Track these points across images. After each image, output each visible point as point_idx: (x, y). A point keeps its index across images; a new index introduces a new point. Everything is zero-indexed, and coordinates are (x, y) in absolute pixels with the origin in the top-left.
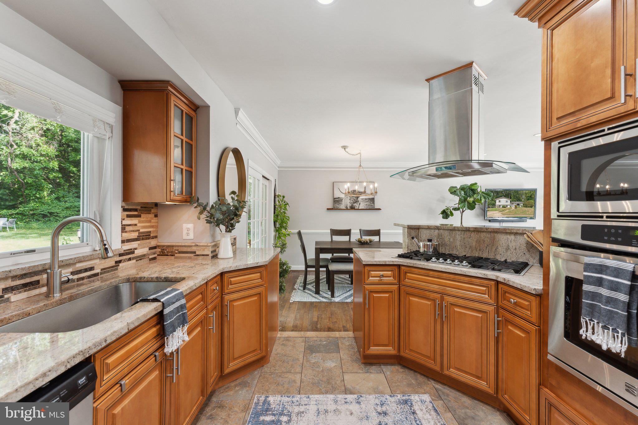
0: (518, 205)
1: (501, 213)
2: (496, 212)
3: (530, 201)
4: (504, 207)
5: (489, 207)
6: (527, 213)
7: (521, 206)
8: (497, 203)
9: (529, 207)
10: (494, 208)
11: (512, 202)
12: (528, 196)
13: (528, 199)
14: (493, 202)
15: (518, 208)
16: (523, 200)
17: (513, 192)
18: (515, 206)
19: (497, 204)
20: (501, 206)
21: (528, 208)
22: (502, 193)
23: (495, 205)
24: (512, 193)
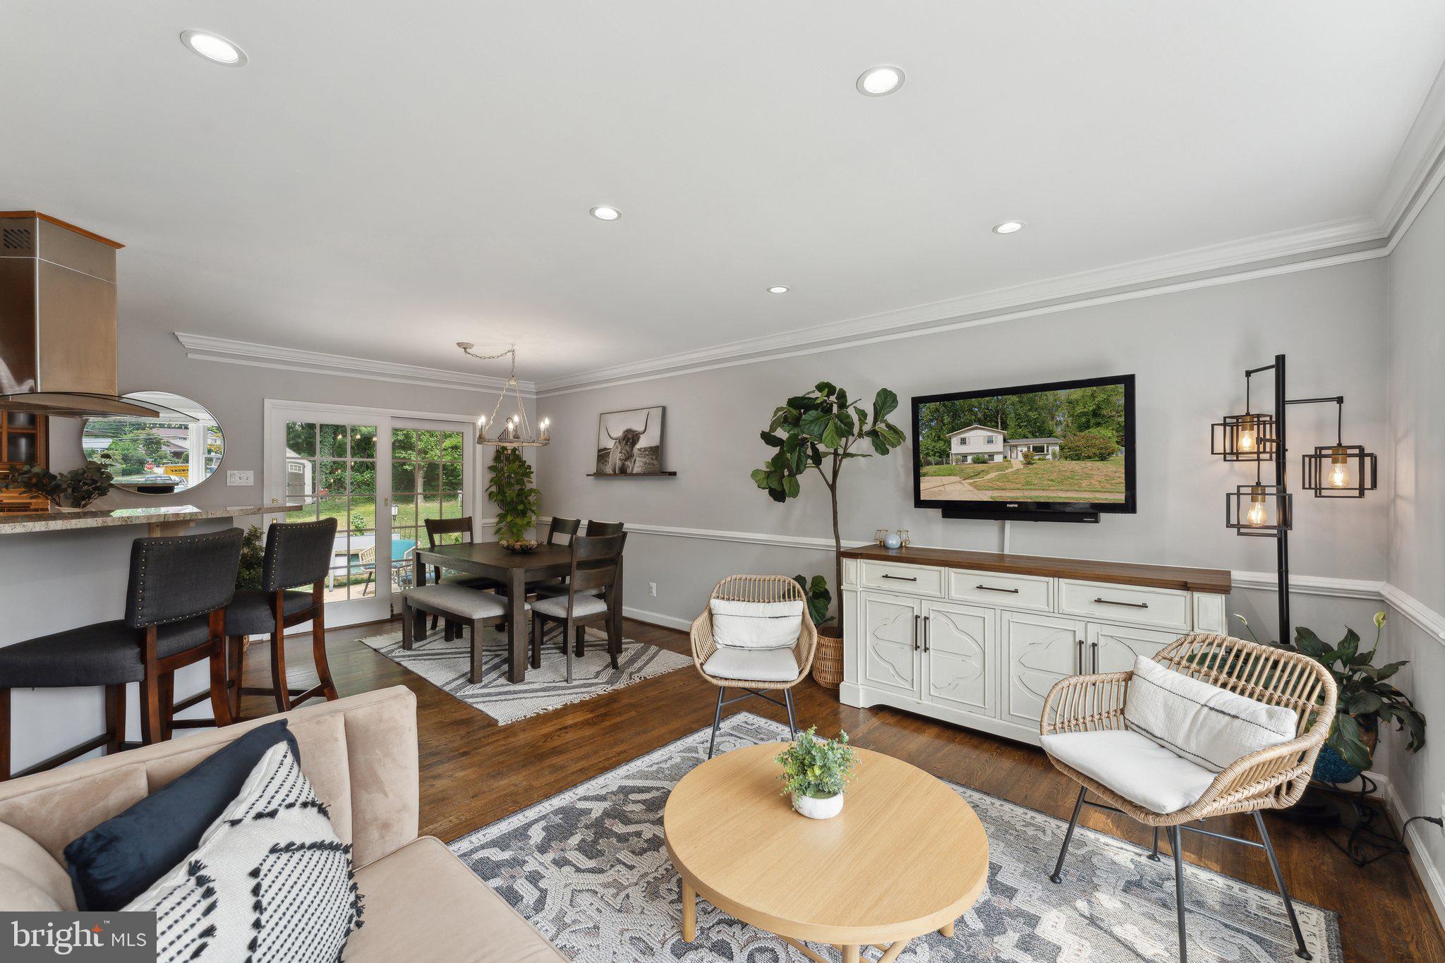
0: (1039, 449)
1: (970, 484)
2: (953, 479)
3: (1094, 431)
4: (979, 460)
5: (929, 463)
6: (1084, 483)
7: (1049, 457)
8: (956, 448)
9: (1089, 457)
10: (945, 466)
11: (1013, 442)
12: (1084, 414)
13: (1087, 426)
14: (941, 444)
15: (1038, 465)
16: (1059, 430)
17: (1013, 404)
18: (1026, 456)
19: (953, 451)
20: (970, 459)
21: (1089, 464)
22: (970, 410)
23: (948, 456)
24: (1011, 409)
